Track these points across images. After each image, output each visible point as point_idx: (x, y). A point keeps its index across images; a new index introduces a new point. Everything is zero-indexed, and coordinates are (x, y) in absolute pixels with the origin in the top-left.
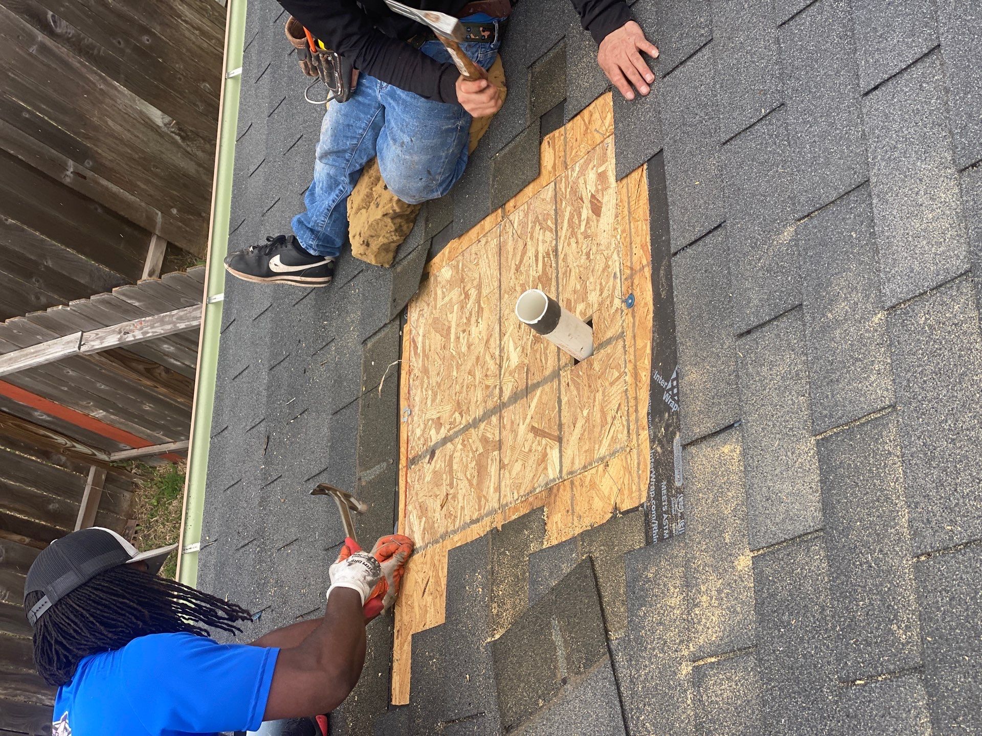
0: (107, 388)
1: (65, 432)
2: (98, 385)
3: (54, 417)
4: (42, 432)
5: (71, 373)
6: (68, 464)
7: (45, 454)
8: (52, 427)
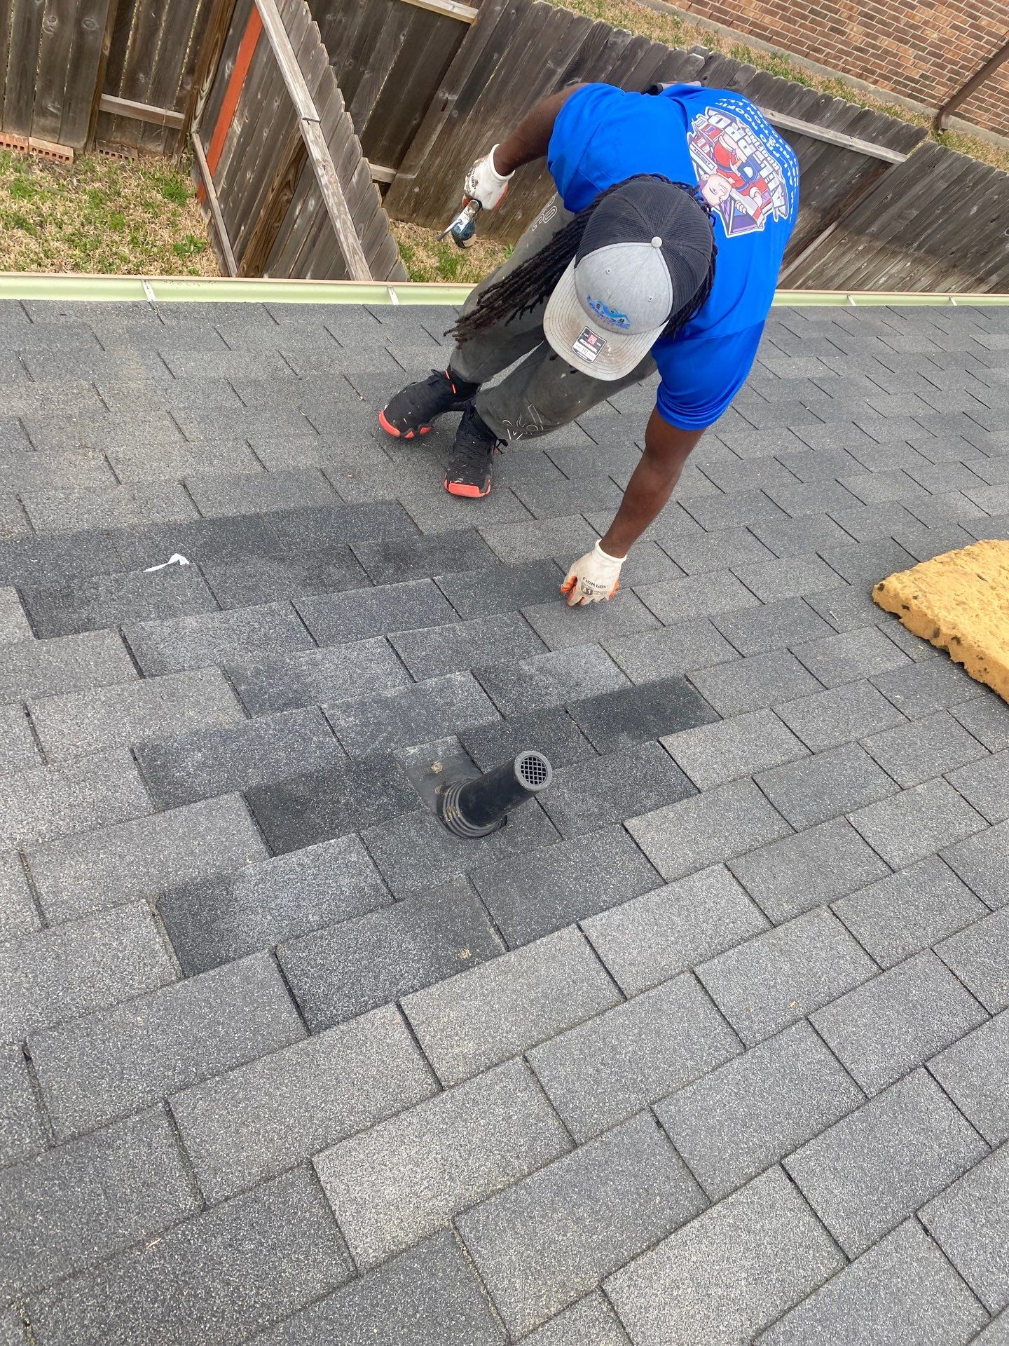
0: (264, 138)
1: (214, 91)
2: (267, 130)
3: (228, 81)
4: (212, 69)
5: (276, 104)
6: (184, 92)
7: (191, 70)
8: (219, 78)
